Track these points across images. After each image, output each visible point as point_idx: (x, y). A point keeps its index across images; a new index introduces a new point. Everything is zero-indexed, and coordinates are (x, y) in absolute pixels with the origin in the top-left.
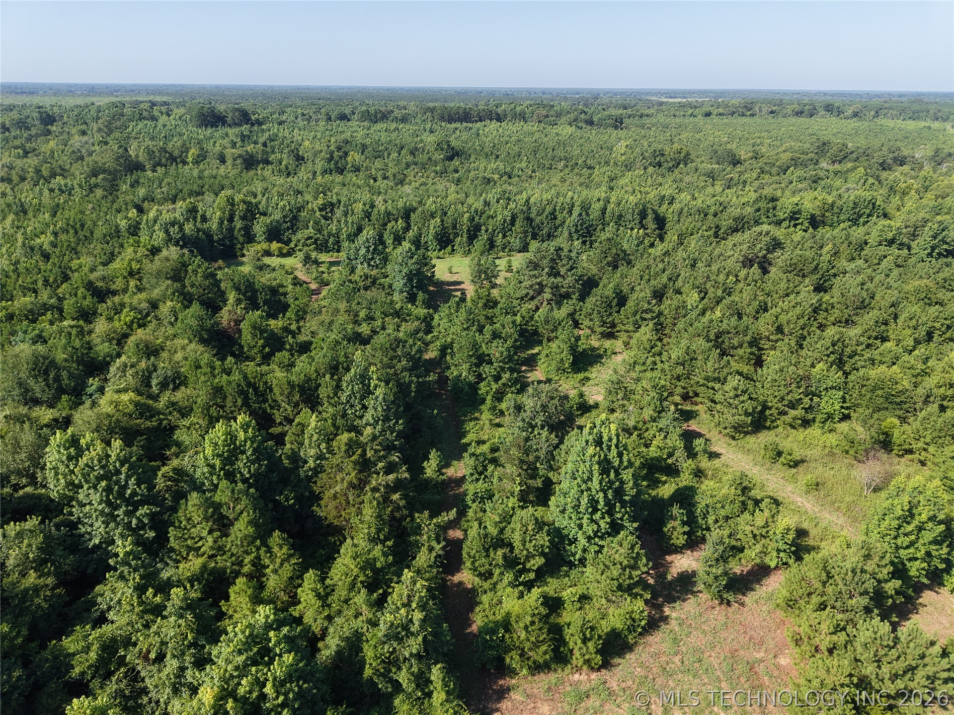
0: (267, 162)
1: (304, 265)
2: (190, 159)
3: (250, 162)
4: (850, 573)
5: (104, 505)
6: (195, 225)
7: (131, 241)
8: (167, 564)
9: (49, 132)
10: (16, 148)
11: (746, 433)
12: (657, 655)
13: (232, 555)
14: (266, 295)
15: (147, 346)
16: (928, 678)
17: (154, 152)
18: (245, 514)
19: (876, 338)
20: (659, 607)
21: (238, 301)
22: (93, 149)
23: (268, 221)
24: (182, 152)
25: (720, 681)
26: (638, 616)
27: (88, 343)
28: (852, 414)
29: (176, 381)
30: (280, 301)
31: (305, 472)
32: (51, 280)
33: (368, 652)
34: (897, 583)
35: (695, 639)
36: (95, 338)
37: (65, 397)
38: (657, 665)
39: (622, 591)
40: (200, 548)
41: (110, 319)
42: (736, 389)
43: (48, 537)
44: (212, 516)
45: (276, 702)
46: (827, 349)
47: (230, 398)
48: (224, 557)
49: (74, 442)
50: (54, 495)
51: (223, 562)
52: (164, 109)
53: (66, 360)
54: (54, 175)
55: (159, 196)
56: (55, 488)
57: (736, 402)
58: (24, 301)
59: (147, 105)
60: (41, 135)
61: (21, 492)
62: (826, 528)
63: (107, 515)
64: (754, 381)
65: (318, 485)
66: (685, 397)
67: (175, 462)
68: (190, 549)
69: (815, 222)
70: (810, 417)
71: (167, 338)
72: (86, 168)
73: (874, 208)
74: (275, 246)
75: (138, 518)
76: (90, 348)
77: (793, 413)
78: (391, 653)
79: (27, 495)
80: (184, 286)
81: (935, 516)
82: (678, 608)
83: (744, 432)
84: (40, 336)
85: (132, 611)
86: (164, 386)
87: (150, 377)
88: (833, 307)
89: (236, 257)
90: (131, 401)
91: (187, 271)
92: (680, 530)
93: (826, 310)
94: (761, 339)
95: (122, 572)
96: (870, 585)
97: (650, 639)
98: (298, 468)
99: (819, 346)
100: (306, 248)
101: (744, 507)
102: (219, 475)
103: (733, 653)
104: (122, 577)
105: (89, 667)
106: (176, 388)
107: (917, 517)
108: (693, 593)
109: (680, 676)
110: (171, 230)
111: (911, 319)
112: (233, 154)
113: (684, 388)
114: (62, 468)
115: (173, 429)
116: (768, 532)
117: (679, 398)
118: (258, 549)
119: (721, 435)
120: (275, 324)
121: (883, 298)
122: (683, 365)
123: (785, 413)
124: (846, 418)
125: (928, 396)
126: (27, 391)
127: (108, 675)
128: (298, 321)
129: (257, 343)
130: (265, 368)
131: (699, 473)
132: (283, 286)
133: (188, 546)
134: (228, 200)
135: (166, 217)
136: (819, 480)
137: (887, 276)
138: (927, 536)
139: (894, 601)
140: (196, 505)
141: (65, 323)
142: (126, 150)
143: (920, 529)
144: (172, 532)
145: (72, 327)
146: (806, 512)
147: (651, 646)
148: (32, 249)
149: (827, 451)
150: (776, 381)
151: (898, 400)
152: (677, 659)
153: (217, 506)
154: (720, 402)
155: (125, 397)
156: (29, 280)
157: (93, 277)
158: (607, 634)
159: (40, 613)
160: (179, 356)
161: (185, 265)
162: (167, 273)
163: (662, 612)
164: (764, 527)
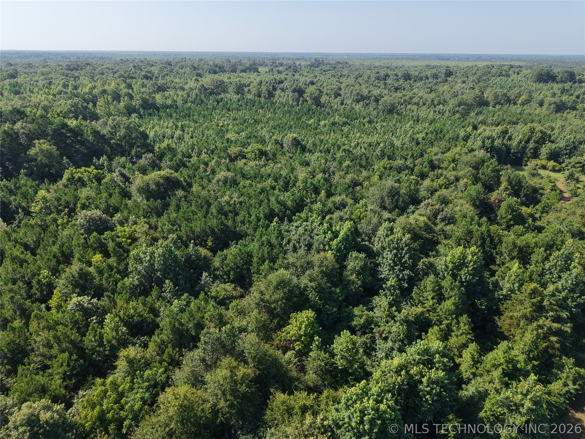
0: (574, 109)
1: (567, 180)
2: (520, 102)
3: (560, 108)
5: (392, 261)
6: (503, 141)
7: (462, 144)
8: (408, 304)
9: (447, 81)
10: (427, 88)
13: (438, 315)
14: (528, 191)
15: (444, 199)
17: (498, 96)
18: (453, 298)
21: (506, 189)
22: (465, 91)
23: (553, 147)
24: (517, 97)
27: (418, 189)
29: (451, 220)
30: (536, 197)
31: (499, 295)
32: (415, 155)
33: (487, 405)
36: (422, 188)
37: (397, 210)
40: (425, 303)
41: (433, 181)
43: (365, 264)
44: (436, 291)
45: (426, 389)
47: (474, 239)
48: (434, 314)
49: (391, 229)
50: (375, 249)
51: (433, 317)
52: (517, 70)
53: (404, 193)
54: (439, 104)
55: (489, 122)
56: (376, 247)
58: (399, 162)
59: (507, 67)
60: (442, 82)
61: (364, 243)
63: (391, 267)
65: (504, 306)
67: (432, 259)
68: (420, 301)
71: (456, 198)
72: (456, 102)
74: (551, 163)
75: (403, 274)
76: (417, 192)
78: (502, 414)
79: (365, 245)
80: (478, 173)
84: (399, 180)
85: (384, 312)
86: (443, 220)
87: (438, 214)
89: (522, 165)
90: (424, 221)
91: (483, 165)
95: (386, 293)
98: (495, 291)
100: (573, 169)
102: (449, 273)
104: (385, 295)
105: (359, 325)
106: (449, 224)
110: (487, 141)
112: (550, 101)
114: (382, 239)
115: (438, 243)
118: (452, 320)
120: (525, 210)
126: (383, 202)
127: (364, 333)
128: (542, 213)
129: (507, 216)
130: (506, 232)
132: (543, 189)
133: (419, 300)
134: (530, 129)
135: (487, 133)
140: (431, 281)
141: (412, 177)
142: (483, 93)
144: (415, 289)
145: (414, 179)
148: (413, 139)
153: (441, 288)
155: (422, 218)
156: (405, 153)
157: (434, 158)
159: (351, 292)
160: (458, 208)
161: (483, 161)
162: (472, 164)
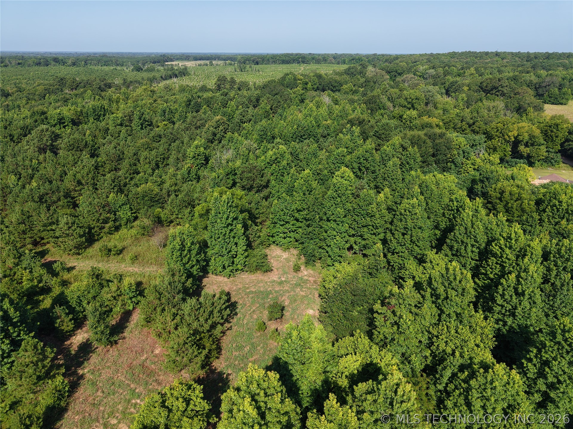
4: (169, 286)
11: (85, 248)
12: (86, 400)
16: (219, 312)
19: (134, 174)
20: (75, 373)
25: (129, 386)
26: (61, 387)
28: (138, 215)
34: (190, 280)
35: (106, 374)
38: (88, 405)
39: (42, 380)
42: (67, 224)
46: (111, 185)
57: (71, 231)
62: (149, 275)
64: (77, 217)
66: (35, 243)
69: (75, 123)
70: (117, 224)
73: (105, 111)
77: (107, 226)
81: (193, 242)
82: (87, 365)
83: (84, 248)
88: (105, 163)
92: (67, 320)
93: (102, 166)
94: (70, 192)
96: (180, 286)
97: (77, 395)
99: (106, 185)
101: (102, 286)
103: (130, 366)
107: (186, 246)
108: (93, 352)
109: (105, 400)
111: (146, 159)
113: (31, 238)
116: (121, 291)
117: (31, 246)
119: (70, 256)
121: (129, 152)
122: (24, 223)
123: (104, 228)
124: (136, 218)
125: (168, 193)
131: (65, 283)
136: (136, 254)
137: (126, 141)
138: (194, 252)
139: (193, 290)
143: (190, 251)
146: (136, 273)
147: (79, 398)
149: (133, 238)
150: (90, 211)
151: (156, 199)
152: (99, 393)
154: (60, 236)
158: (44, 413)
163: (77, 374)
164: (117, 290)
